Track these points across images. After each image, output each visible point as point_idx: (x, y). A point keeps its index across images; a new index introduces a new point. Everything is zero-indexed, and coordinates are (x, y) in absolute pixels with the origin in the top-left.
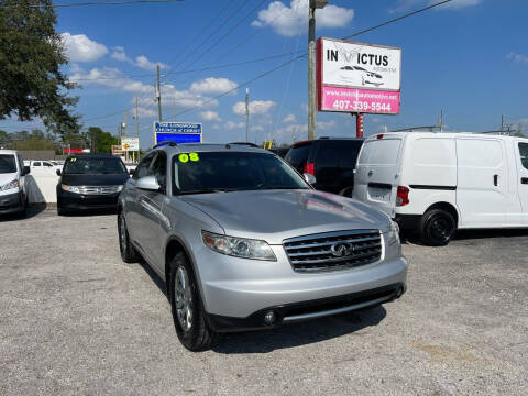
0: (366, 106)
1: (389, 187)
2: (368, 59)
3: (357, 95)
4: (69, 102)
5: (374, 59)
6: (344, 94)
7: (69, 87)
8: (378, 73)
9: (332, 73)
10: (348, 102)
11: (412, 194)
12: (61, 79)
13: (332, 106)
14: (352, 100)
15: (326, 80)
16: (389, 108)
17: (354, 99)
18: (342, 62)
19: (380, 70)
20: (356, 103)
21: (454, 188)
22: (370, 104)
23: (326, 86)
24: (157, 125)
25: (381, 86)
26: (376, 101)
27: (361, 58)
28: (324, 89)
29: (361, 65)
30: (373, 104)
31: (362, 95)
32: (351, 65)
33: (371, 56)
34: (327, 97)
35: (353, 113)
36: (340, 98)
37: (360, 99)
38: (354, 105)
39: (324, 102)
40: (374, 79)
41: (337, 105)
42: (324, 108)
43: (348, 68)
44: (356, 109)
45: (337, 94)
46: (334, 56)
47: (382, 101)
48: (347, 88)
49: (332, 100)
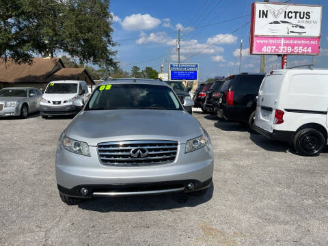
0: (290, 50)
1: (270, 110)
2: (293, 15)
3: (282, 41)
4: (113, 53)
5: (298, 15)
6: (271, 41)
7: (113, 45)
8: (302, 25)
9: (262, 27)
10: (274, 47)
11: (286, 116)
12: (109, 41)
13: (260, 51)
14: (278, 46)
15: (257, 32)
16: (310, 50)
17: (280, 45)
18: (271, 18)
19: (303, 22)
20: (281, 48)
21: (326, 113)
22: (293, 48)
23: (257, 36)
24: (172, 66)
25: (304, 35)
26: (299, 45)
27: (287, 15)
28: (255, 39)
29: (287, 20)
30: (296, 48)
31: (287, 42)
32: (278, 20)
33: (296, 13)
34: (257, 44)
35: (279, 55)
36: (268, 45)
37: (285, 45)
38: (279, 49)
39: (254, 48)
40: (298, 30)
41: (264, 50)
42: (254, 53)
43: (276, 23)
44: (281, 52)
45: (266, 42)
46: (265, 14)
47: (304, 46)
48: (274, 37)
49: (261, 46)
